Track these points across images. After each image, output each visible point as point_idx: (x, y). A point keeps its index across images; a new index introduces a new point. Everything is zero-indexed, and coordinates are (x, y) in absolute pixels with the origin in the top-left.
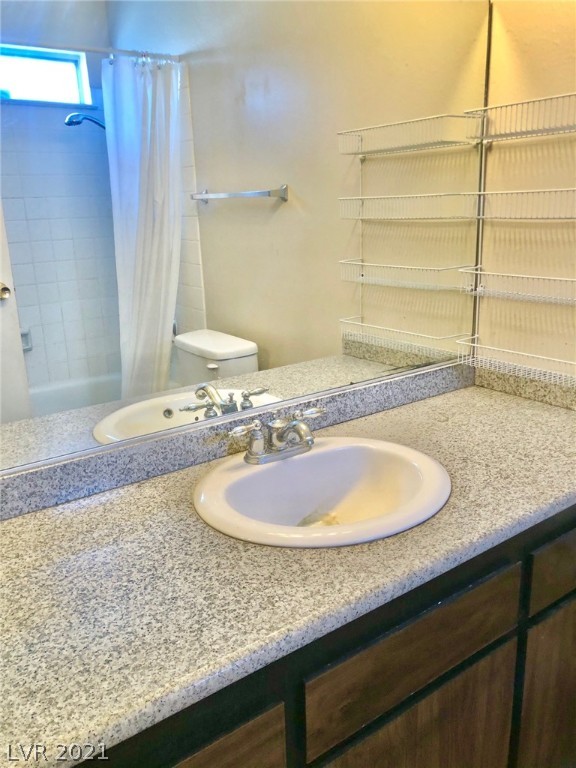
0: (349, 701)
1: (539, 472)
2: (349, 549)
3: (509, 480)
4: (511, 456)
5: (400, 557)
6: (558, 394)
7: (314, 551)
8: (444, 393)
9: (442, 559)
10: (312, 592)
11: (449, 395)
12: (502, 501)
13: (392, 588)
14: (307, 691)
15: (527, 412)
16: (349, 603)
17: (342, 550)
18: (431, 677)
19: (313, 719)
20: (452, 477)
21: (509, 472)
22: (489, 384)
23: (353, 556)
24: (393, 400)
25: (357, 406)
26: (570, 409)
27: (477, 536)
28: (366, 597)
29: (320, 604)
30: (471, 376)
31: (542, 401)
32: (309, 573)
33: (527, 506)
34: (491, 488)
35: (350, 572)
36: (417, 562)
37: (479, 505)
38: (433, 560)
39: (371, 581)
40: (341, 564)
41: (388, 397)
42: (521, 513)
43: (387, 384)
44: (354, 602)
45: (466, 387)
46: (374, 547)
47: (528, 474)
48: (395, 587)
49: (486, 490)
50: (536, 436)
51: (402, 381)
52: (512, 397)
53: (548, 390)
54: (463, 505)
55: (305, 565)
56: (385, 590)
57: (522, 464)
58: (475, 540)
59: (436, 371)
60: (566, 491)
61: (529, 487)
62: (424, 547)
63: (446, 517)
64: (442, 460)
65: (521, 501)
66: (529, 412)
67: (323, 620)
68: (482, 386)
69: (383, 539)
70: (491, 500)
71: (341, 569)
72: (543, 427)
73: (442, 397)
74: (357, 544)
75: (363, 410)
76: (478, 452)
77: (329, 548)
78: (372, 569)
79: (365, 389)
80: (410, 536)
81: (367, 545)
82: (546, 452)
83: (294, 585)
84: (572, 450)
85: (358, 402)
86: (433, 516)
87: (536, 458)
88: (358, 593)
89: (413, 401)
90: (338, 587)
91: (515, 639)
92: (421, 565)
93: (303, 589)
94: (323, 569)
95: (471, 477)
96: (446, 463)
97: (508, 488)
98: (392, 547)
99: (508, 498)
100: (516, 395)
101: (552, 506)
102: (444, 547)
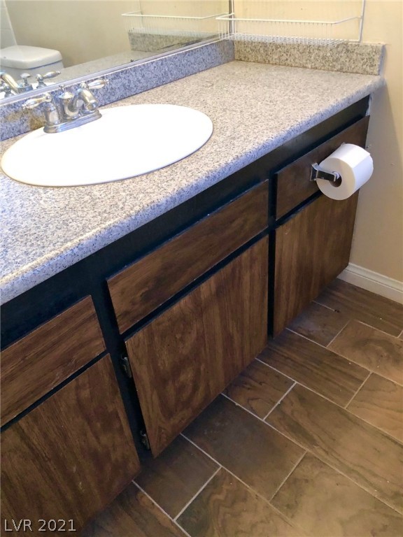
0: (147, 289)
1: (279, 111)
2: (131, 180)
3: (258, 119)
4: (259, 103)
5: (171, 180)
6: (297, 56)
7: (103, 185)
8: (211, 68)
9: (204, 178)
10: (100, 212)
11: (214, 69)
12: (251, 133)
13: (165, 202)
14: (109, 285)
15: (273, 73)
16: (130, 216)
17: (126, 182)
18: (207, 268)
19: (118, 305)
20: (214, 123)
21: (257, 114)
22: (245, 57)
23: (134, 184)
24: (170, 76)
25: (139, 81)
26: (306, 67)
27: (231, 158)
28: (144, 210)
29: (106, 219)
30: (231, 51)
31: (285, 65)
32: (98, 200)
33: (270, 134)
34: (243, 126)
35: (131, 195)
36: (184, 181)
37: (234, 138)
38: (196, 178)
39: (148, 198)
40: (124, 191)
41: (165, 73)
42: (265, 139)
43: (161, 60)
44: (134, 214)
45: (228, 62)
46: (151, 176)
47: (271, 113)
48: (167, 201)
49: (240, 128)
50: (279, 88)
51: (175, 57)
52: (263, 65)
53: (289, 54)
54: (222, 140)
55: (94, 195)
56: (159, 204)
57: (268, 108)
58: (229, 162)
59: (202, 48)
60: (300, 120)
61: (272, 122)
62: (190, 171)
63: (208, 149)
64: (207, 112)
65: (265, 131)
66: (274, 73)
67: (109, 230)
68: (241, 60)
69: (158, 170)
70: (242, 134)
71: (124, 194)
72: (285, 82)
73: (209, 70)
74: (137, 176)
75: (145, 84)
76: (234, 103)
77: (114, 181)
78: (149, 190)
79: (144, 65)
80: (179, 165)
81: (145, 176)
82: (286, 97)
83: (85, 209)
84: (305, 94)
85: (140, 78)
86: (198, 150)
87: (278, 102)
88: (137, 208)
89: (186, 75)
90: (121, 206)
91: (267, 236)
92: (187, 183)
93: (93, 211)
94: (109, 196)
95: (228, 121)
96: (210, 114)
97: (256, 124)
98: (165, 174)
99: (256, 131)
100: (265, 63)
101: (289, 133)
102: (206, 169)
